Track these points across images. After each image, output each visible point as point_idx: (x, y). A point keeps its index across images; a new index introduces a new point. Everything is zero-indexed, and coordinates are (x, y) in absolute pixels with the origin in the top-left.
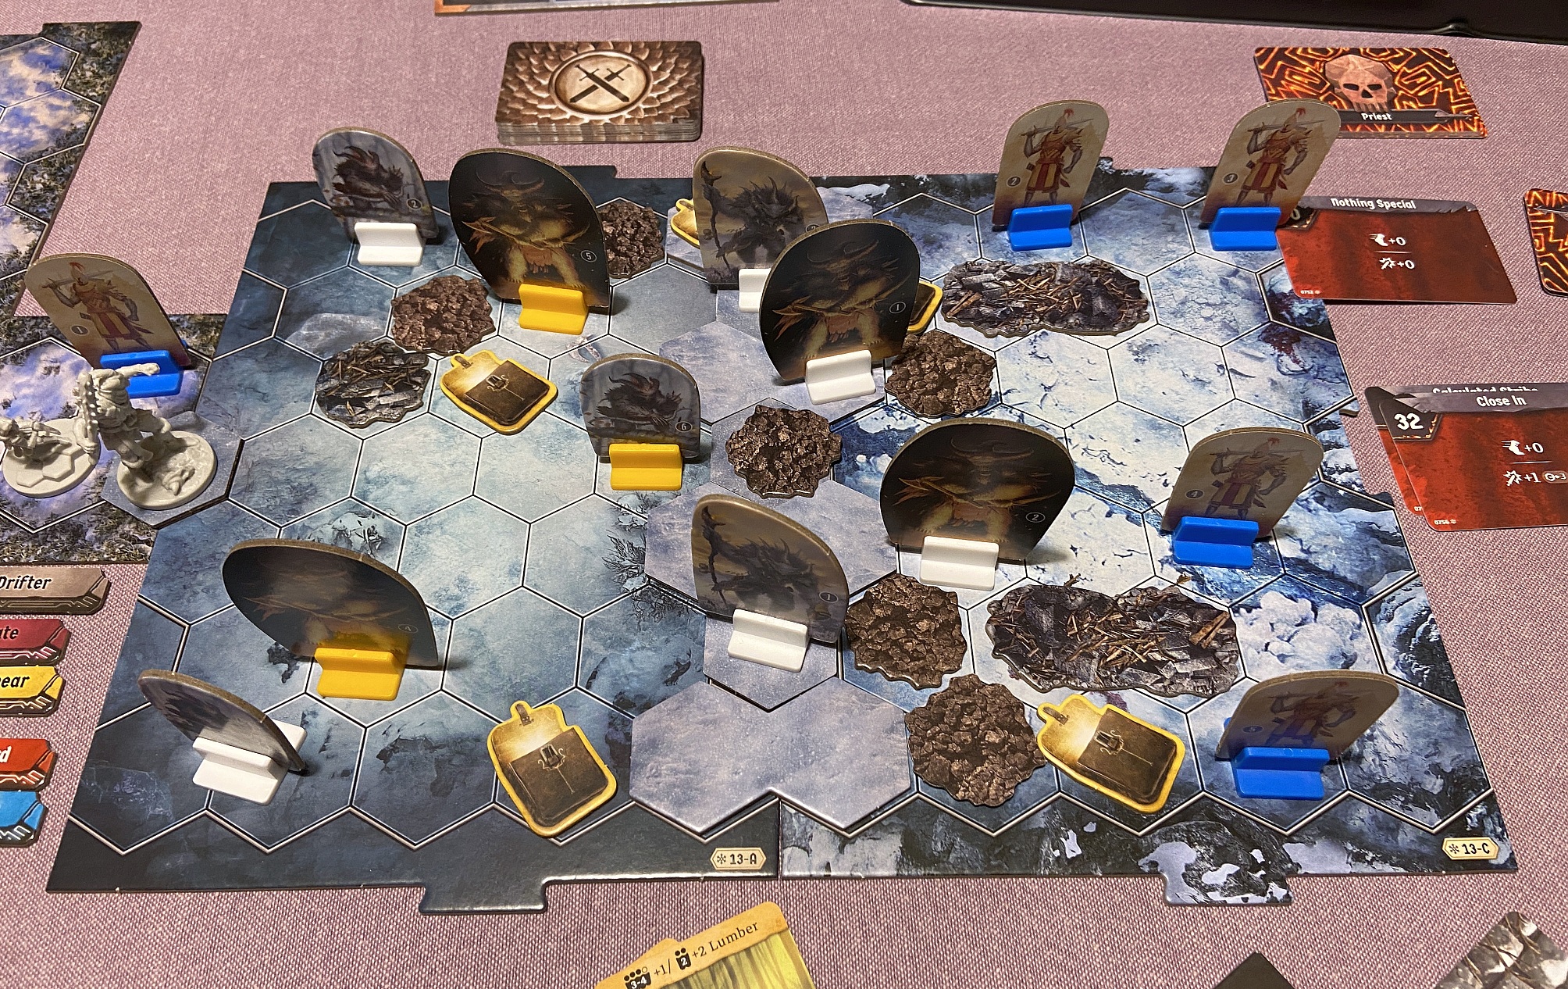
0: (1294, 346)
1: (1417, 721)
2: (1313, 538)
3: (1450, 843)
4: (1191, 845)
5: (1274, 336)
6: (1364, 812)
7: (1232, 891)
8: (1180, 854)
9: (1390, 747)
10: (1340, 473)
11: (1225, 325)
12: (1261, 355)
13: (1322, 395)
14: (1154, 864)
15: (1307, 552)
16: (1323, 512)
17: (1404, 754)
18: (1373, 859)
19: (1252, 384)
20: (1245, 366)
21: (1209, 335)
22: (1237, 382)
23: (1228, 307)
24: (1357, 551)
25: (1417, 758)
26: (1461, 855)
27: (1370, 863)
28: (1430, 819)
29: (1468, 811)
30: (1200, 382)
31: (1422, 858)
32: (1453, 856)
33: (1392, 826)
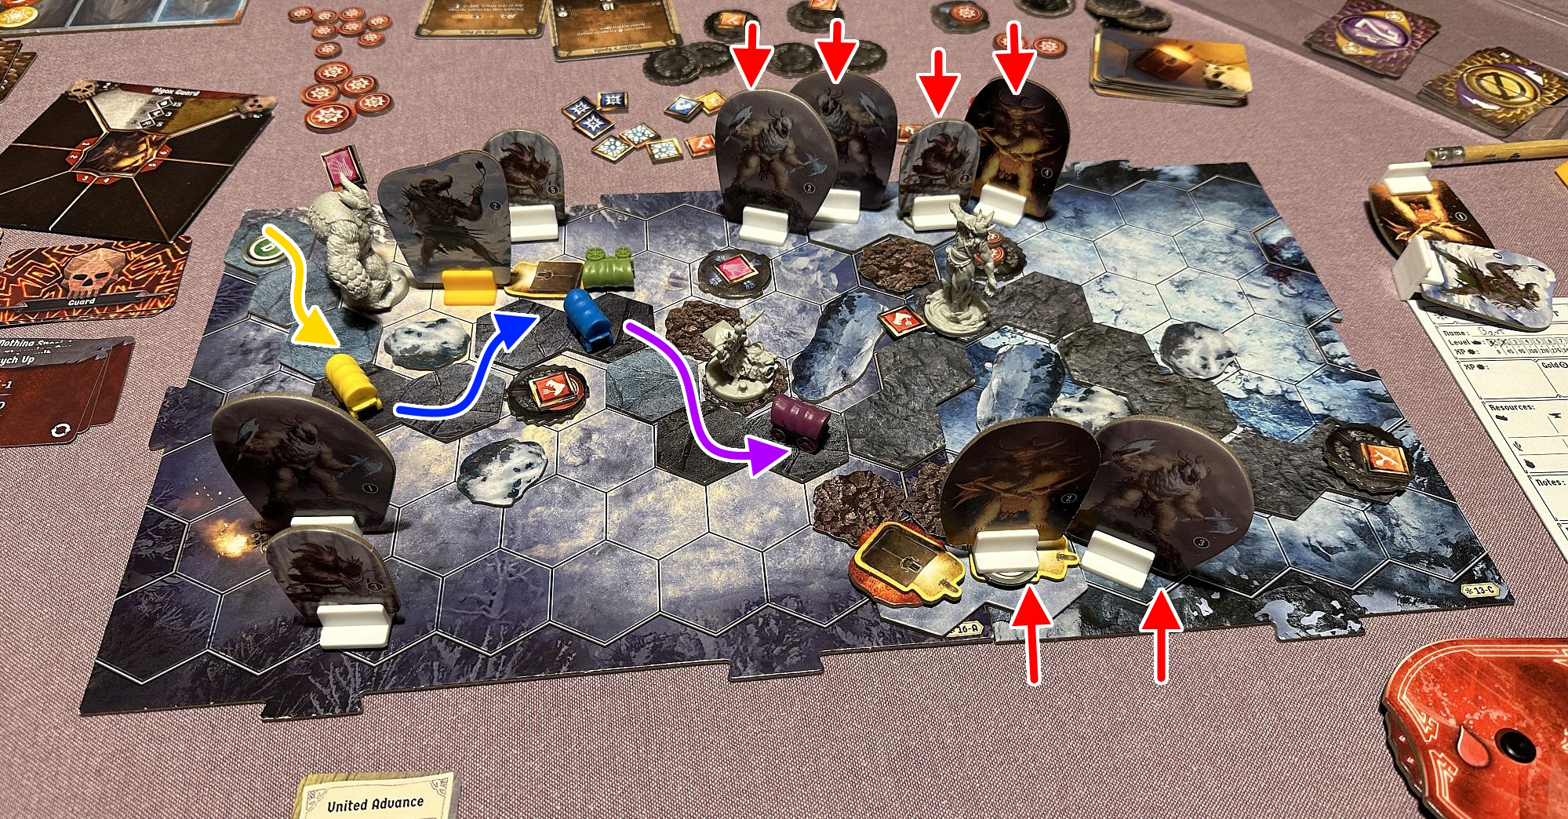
0: (1288, 278)
1: (1426, 513)
2: (1330, 400)
3: (1465, 588)
4: (1289, 601)
5: (1274, 272)
6: (1402, 572)
7: (1323, 628)
8: (1282, 609)
9: (1411, 529)
10: (1339, 358)
11: (1237, 266)
12: (1267, 285)
13: (1314, 309)
14: (1267, 615)
15: (1328, 409)
16: (1333, 384)
17: (1421, 534)
18: (1415, 601)
19: (1266, 303)
20: (1258, 292)
21: (1227, 273)
22: (1254, 303)
23: (1237, 254)
24: (1362, 408)
25: (1431, 536)
26: (1474, 595)
27: (1414, 604)
28: (1448, 574)
29: (1474, 566)
30: (1229, 304)
31: (1448, 598)
32: (1469, 596)
33: (1424, 580)
